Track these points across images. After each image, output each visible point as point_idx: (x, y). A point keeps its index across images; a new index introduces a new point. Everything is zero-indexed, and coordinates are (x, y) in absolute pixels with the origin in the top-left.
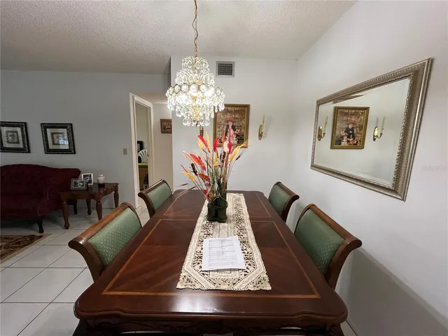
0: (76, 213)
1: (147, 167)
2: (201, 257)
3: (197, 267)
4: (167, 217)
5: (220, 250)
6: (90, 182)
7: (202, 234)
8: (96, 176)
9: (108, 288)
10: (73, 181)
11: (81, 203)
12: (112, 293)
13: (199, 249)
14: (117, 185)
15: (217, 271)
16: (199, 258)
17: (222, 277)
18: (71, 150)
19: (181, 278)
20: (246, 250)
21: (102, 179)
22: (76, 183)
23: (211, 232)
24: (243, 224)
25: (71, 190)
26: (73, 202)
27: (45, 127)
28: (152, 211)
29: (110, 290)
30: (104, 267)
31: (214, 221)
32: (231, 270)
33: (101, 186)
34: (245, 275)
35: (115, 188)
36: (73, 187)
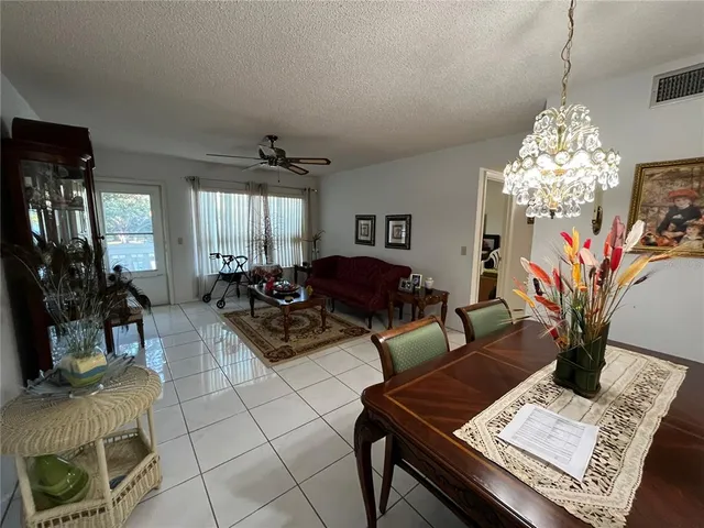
0: (401, 318)
1: (495, 276)
2: (506, 422)
3: (493, 429)
4: (488, 353)
5: (549, 431)
6: (418, 284)
7: (529, 396)
8: (425, 278)
9: (390, 392)
10: (402, 280)
11: (408, 308)
12: (391, 399)
13: (511, 411)
14: (447, 294)
15: (523, 451)
16: (504, 421)
17: (524, 463)
18: (407, 246)
19: (464, 428)
20: (606, 458)
21: (430, 283)
22: (404, 284)
23: (547, 400)
24: (634, 420)
25: (398, 291)
26: (399, 305)
27: (389, 218)
28: (470, 337)
29: (391, 396)
30: (395, 374)
31: (568, 388)
32: (548, 464)
33: (429, 292)
34: (572, 487)
35: (444, 297)
36: (400, 288)
